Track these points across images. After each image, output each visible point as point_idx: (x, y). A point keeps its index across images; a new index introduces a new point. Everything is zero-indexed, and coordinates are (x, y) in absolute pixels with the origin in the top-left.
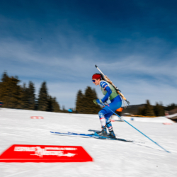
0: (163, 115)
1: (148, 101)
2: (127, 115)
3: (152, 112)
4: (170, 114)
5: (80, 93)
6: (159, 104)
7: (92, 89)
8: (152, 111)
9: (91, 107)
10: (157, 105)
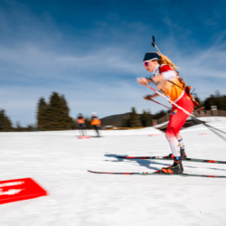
0: (151, 125)
1: (133, 109)
2: (108, 129)
4: (159, 123)
5: (42, 102)
6: (147, 111)
7: (60, 95)
8: (139, 121)
9: (60, 121)
10: (145, 113)
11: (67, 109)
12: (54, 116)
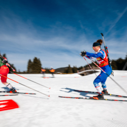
0: (76, 72)
1: (69, 65)
2: (58, 73)
3: (71, 71)
4: (80, 72)
5: (30, 61)
10: (74, 67)
11: (41, 65)
12: (35, 67)
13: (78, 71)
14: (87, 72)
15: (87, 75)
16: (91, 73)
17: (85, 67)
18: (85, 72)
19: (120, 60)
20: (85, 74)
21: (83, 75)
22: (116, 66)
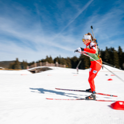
3: (20, 67)
13: (28, 67)
14: (39, 68)
15: (38, 72)
16: (44, 70)
17: (37, 63)
18: (37, 69)
19: (75, 58)
20: (36, 71)
21: (33, 72)
22: (70, 64)
